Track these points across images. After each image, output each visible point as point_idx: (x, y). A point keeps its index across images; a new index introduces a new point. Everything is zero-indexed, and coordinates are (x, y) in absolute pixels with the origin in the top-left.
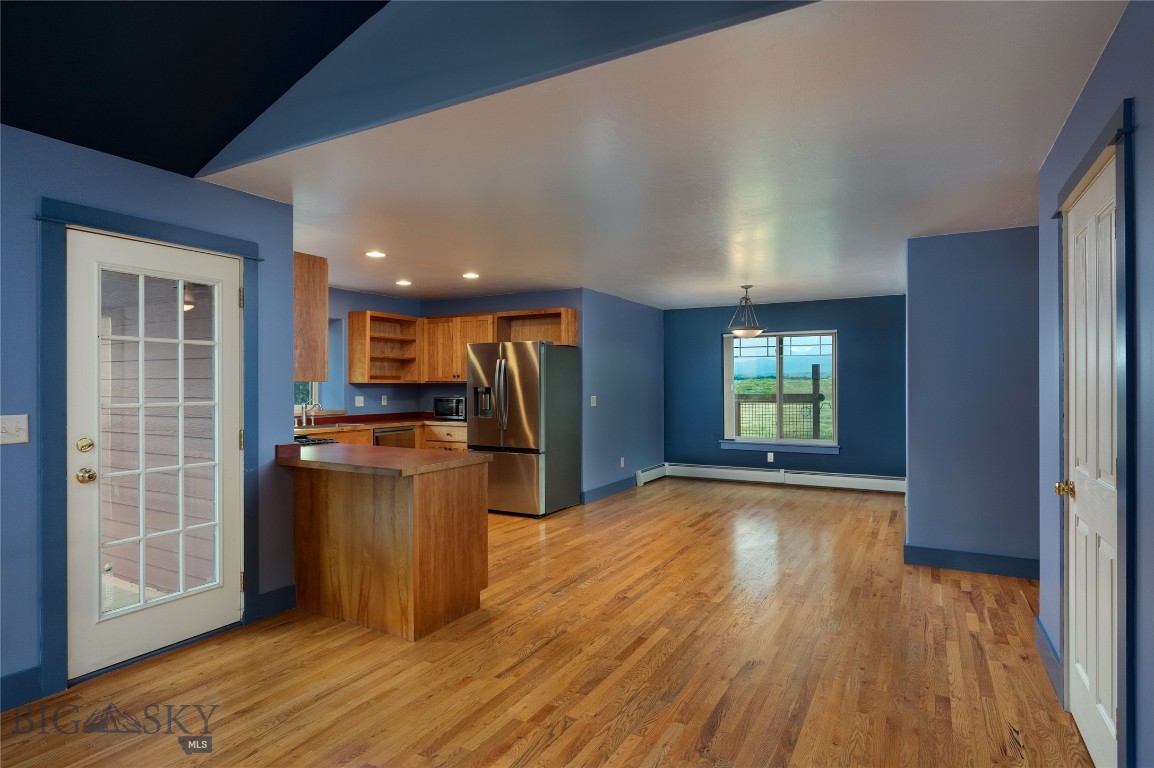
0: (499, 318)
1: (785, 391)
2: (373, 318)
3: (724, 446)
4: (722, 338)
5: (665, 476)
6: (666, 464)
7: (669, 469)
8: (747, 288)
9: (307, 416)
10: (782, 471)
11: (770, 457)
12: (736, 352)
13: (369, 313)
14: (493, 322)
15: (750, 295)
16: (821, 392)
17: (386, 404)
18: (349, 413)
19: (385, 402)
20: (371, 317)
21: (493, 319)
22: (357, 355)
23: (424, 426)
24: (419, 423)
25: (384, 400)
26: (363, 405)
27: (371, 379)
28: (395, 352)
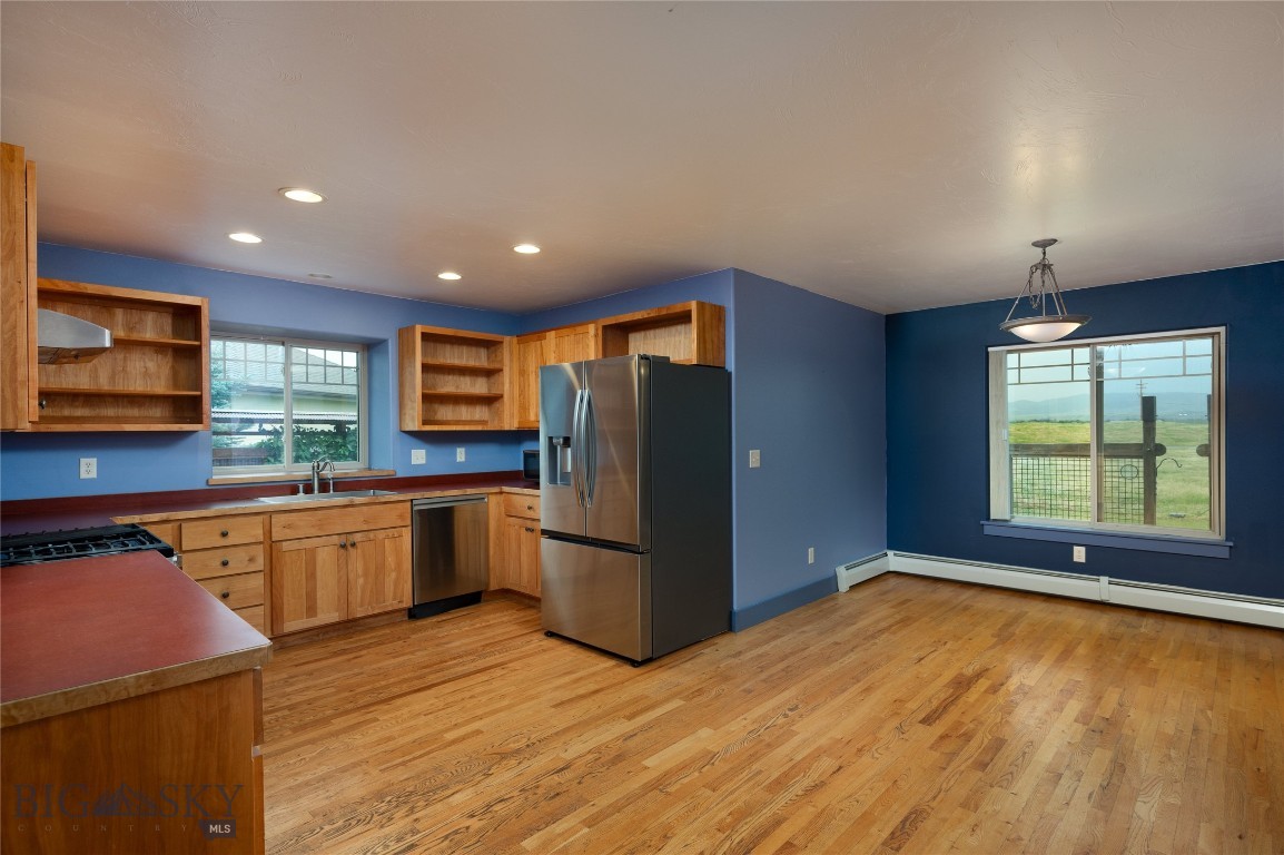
0: (605, 327)
1: (1108, 438)
2: (425, 336)
3: (988, 530)
4: (987, 353)
5: (889, 572)
6: (890, 553)
7: (896, 561)
8: (1044, 244)
9: (320, 480)
10: (1104, 580)
11: (1079, 554)
12: (1012, 376)
13: (419, 329)
14: (596, 336)
15: (1050, 258)
16: (1157, 441)
17: (463, 459)
18: (400, 474)
19: (462, 458)
20: (423, 334)
21: (597, 330)
22: (407, 390)
23: (501, 493)
24: (496, 490)
25: (461, 454)
26: (424, 462)
27: (423, 424)
28: (479, 387)
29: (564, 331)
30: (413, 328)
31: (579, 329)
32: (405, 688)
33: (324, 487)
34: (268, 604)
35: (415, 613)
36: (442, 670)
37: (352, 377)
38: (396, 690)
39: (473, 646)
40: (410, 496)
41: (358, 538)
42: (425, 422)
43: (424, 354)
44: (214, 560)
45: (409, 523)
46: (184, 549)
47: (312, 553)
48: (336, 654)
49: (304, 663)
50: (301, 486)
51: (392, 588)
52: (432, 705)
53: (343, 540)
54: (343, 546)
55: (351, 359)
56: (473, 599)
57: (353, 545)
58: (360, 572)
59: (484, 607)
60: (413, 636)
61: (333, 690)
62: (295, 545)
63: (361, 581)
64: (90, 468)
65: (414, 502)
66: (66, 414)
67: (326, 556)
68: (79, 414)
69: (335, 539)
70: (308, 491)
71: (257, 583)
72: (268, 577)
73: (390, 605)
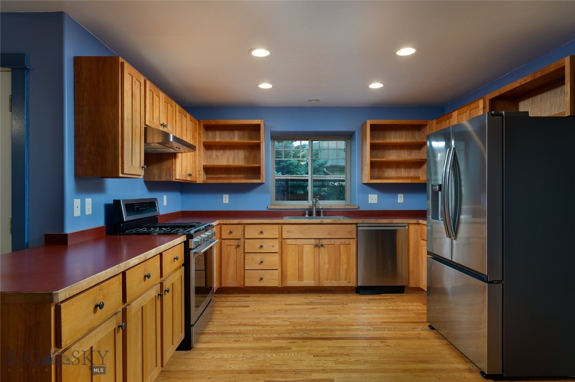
0: (490, 100)
13: (368, 123)
17: (402, 201)
18: (362, 209)
19: (400, 201)
20: (371, 125)
21: (484, 103)
22: (364, 159)
23: (419, 224)
24: (414, 221)
25: (401, 198)
26: (376, 202)
27: (371, 179)
28: (414, 156)
29: (463, 109)
30: (366, 123)
31: (473, 106)
32: (319, 335)
33: (318, 213)
34: (280, 269)
35: (360, 290)
36: (346, 330)
37: (342, 155)
38: (314, 334)
39: (374, 321)
40: (355, 221)
41: (325, 242)
42: (372, 178)
43: (372, 138)
44: (258, 243)
45: (355, 236)
46: (246, 237)
47: (301, 247)
48: (307, 304)
49: (290, 304)
50: (307, 212)
51: (344, 273)
52: (323, 351)
53: (317, 242)
54: (316, 246)
55: (342, 144)
56: (399, 290)
57: (322, 245)
58: (326, 261)
59: (405, 297)
60: (350, 304)
61: (288, 323)
62: (294, 242)
63: (327, 266)
64: (226, 199)
65: (358, 225)
66: (219, 176)
67: (308, 250)
68: (223, 176)
69: (313, 241)
70: (311, 214)
71: (276, 259)
72: (280, 256)
73: (343, 283)
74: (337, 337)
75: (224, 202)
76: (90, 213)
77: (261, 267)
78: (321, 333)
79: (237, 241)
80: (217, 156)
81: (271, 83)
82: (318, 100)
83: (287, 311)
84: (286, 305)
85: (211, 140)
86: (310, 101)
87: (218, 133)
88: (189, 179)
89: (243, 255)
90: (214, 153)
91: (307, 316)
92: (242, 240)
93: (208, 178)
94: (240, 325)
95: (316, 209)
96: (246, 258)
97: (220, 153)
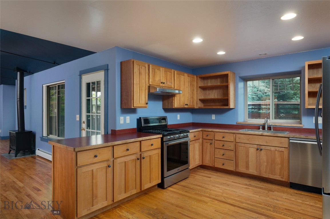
13: (306, 64)
27: (308, 105)
34: (235, 160)
40: (287, 135)
41: (263, 147)
44: (221, 143)
45: (287, 146)
46: (215, 139)
47: (247, 149)
49: (235, 182)
50: (261, 127)
51: (279, 171)
54: (258, 149)
57: (261, 150)
58: (265, 160)
61: (221, 191)
62: (243, 145)
63: (265, 164)
64: (213, 117)
65: (290, 138)
66: (210, 104)
67: (252, 151)
68: (212, 104)
69: (256, 146)
70: (264, 128)
71: (232, 154)
72: (235, 152)
73: (277, 177)
74: (241, 206)
75: (213, 119)
76: (129, 122)
77: (223, 157)
78: (234, 202)
79: (211, 141)
80: (209, 93)
81: (224, 51)
82: (266, 54)
83: (228, 185)
84: (232, 182)
85: (206, 85)
86: (260, 55)
87: (209, 81)
88: (186, 106)
89: (214, 149)
90: (208, 92)
91: (237, 191)
92: (214, 141)
93: (204, 106)
94: (196, 185)
95: (267, 125)
96: (215, 151)
97: (210, 92)
